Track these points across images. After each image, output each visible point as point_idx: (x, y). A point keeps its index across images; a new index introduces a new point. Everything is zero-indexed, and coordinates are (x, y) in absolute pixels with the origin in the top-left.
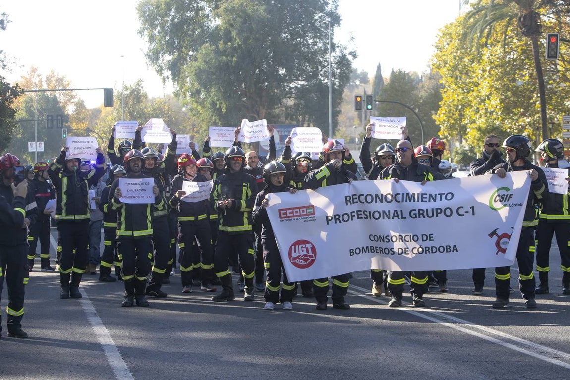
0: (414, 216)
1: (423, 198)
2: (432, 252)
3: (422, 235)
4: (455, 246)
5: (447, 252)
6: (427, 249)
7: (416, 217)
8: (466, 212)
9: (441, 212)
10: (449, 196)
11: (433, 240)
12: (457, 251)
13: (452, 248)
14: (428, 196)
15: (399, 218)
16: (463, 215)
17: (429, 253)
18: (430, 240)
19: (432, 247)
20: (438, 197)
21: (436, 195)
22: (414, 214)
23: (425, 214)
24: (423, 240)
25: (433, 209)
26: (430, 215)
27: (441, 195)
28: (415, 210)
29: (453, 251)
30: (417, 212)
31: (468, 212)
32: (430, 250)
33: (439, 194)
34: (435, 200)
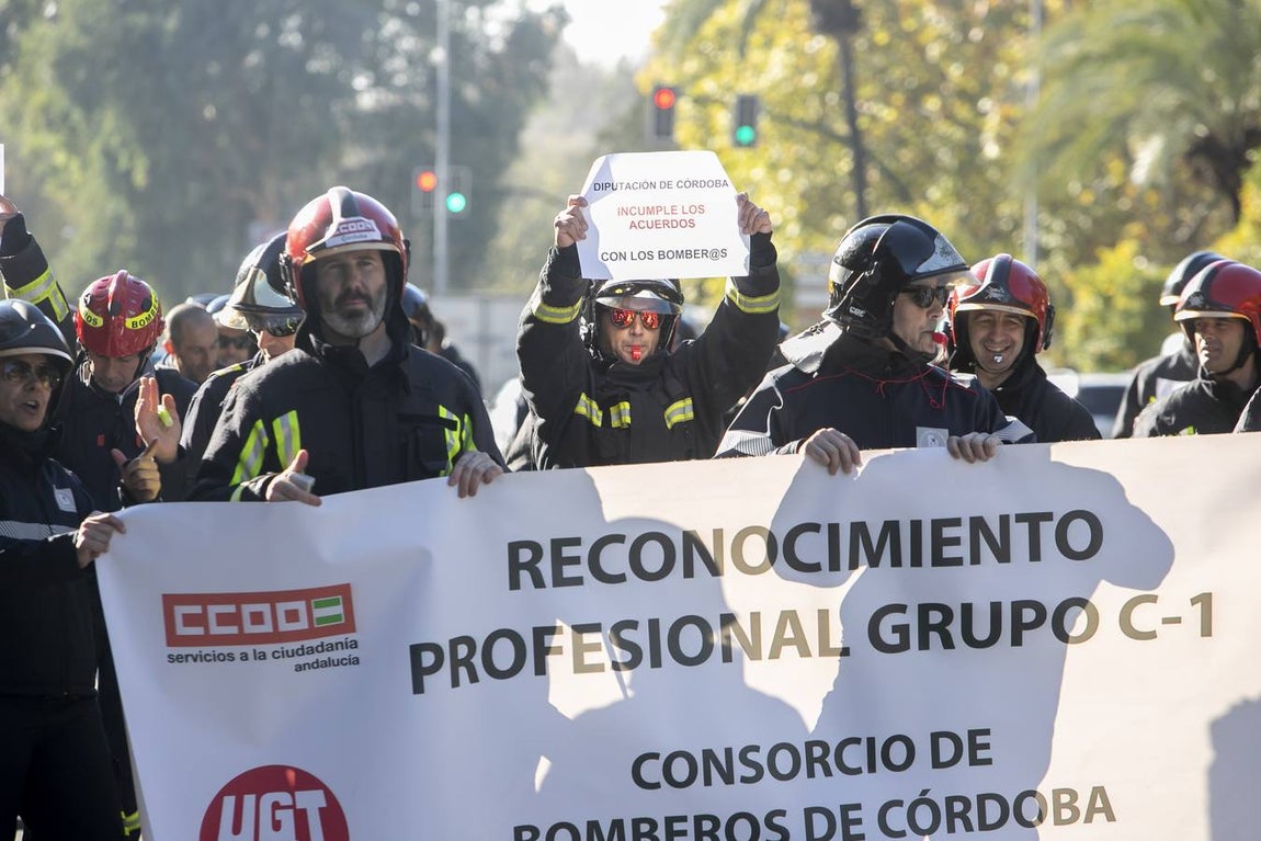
0: (894, 639)
1: (939, 542)
2: (984, 826)
3: (935, 737)
4: (1099, 791)
5: (1058, 821)
6: (958, 807)
7: (904, 646)
8: (1166, 621)
9: (1038, 622)
10: (1079, 535)
11: (988, 762)
12: (1111, 818)
13: (1082, 804)
14: (963, 532)
15: (805, 652)
16: (1152, 635)
17: (969, 827)
18: (974, 761)
19: (982, 799)
20: (1019, 533)
21: (1004, 520)
22: (895, 629)
23: (955, 628)
24: (937, 764)
25: (996, 609)
26: (981, 630)
27: (1034, 520)
28: (902, 608)
29: (1089, 819)
30: (911, 619)
31: (1177, 620)
32: (973, 815)
33: (1020, 518)
34: (1003, 555)
